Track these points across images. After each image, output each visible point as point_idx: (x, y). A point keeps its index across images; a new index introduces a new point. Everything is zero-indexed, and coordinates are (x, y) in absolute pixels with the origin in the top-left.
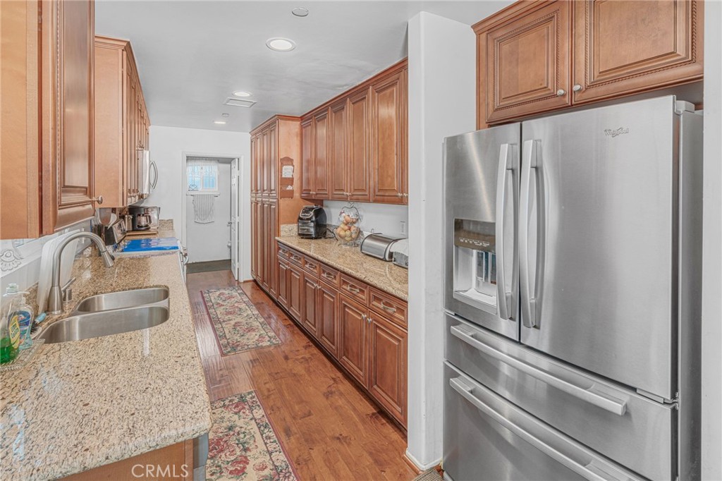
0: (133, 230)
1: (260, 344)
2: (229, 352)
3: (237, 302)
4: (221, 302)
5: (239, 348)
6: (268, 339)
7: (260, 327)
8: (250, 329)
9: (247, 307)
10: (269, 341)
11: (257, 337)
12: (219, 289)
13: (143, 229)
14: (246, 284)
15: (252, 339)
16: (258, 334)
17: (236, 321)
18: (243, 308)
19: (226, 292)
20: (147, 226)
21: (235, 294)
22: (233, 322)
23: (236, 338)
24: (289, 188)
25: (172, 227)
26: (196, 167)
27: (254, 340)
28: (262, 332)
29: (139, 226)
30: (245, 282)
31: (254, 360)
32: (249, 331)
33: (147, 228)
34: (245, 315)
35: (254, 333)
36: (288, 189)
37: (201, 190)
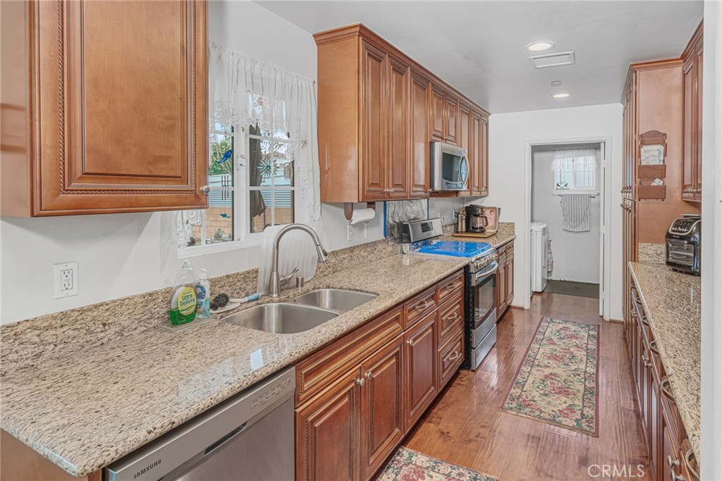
0: (467, 231)
1: (561, 419)
2: (511, 409)
3: (577, 346)
4: (555, 340)
5: (527, 410)
6: (579, 417)
7: (580, 395)
8: (564, 391)
9: (585, 358)
10: (577, 420)
11: (564, 406)
12: (566, 322)
13: (478, 231)
14: (612, 324)
15: (555, 406)
16: (569, 402)
17: (554, 371)
18: (579, 357)
19: (573, 328)
20: (482, 228)
21: (584, 333)
22: (547, 371)
23: (535, 393)
24: (657, 182)
25: (514, 232)
26: (566, 159)
27: (556, 410)
28: (576, 402)
29: (473, 227)
30: (611, 321)
31: (533, 437)
32: (560, 392)
33: (482, 230)
34: (573, 368)
35: (564, 399)
36: (653, 184)
37: (572, 189)
